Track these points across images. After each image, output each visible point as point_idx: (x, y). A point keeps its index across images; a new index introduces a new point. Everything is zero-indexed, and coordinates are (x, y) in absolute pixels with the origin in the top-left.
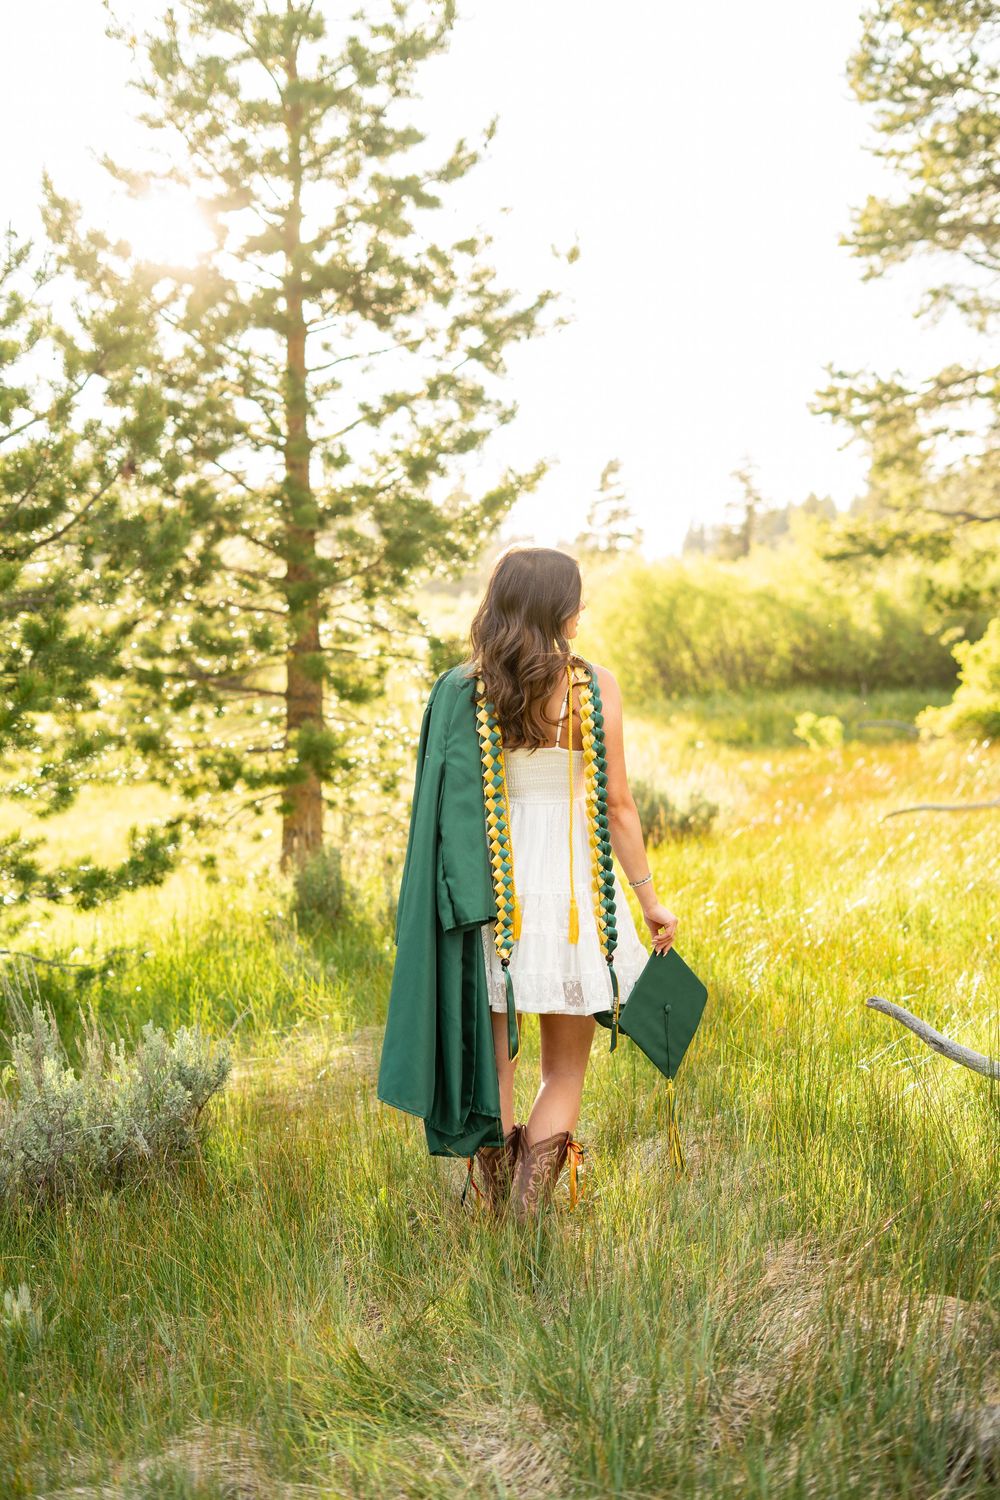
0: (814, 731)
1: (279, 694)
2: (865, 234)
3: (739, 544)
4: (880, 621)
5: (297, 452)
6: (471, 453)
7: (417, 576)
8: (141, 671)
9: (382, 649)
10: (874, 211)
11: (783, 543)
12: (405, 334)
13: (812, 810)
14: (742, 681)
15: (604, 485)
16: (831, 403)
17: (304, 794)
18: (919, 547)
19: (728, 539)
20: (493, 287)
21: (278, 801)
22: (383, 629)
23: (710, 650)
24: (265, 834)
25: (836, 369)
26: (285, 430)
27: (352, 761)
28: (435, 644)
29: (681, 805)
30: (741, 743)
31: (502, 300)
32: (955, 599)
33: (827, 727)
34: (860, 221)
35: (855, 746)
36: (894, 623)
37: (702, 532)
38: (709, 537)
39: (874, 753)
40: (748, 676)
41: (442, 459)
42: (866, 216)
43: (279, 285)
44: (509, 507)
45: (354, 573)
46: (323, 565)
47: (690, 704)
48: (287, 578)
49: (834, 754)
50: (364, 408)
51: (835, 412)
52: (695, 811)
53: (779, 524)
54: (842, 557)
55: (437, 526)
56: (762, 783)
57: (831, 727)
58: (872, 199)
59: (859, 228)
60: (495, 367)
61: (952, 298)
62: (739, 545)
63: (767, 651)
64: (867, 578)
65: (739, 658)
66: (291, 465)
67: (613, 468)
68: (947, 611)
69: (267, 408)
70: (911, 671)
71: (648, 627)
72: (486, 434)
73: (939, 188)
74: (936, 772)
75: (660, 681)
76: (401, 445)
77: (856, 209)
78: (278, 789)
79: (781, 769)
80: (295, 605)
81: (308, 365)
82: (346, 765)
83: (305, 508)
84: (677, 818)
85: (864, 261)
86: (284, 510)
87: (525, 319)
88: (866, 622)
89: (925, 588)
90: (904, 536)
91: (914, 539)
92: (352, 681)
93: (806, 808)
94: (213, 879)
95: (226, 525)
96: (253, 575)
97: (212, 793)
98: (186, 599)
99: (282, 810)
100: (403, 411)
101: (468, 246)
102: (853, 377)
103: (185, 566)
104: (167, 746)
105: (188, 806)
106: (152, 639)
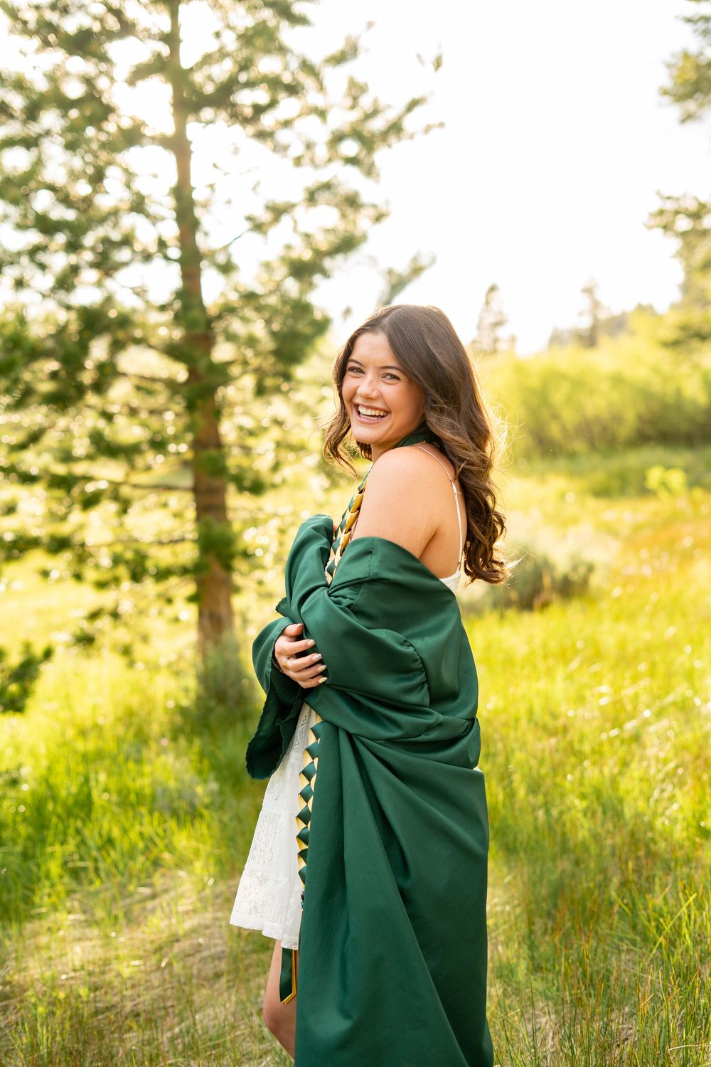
0: (663, 484)
1: (186, 489)
2: (681, 85)
3: (589, 339)
5: (191, 262)
8: (54, 476)
9: (279, 444)
10: (689, 65)
11: (624, 338)
12: (287, 148)
13: (676, 559)
14: (600, 444)
15: (487, 303)
16: (661, 221)
17: (212, 580)
19: (580, 337)
21: (190, 590)
23: (573, 420)
24: (183, 617)
25: (664, 194)
26: (175, 245)
27: (250, 551)
29: (562, 565)
30: (602, 492)
31: (374, 114)
33: (673, 479)
34: (677, 75)
35: (698, 493)
38: (566, 336)
40: (603, 440)
41: (326, 262)
42: (683, 70)
45: (245, 373)
46: (217, 368)
47: (562, 463)
48: (188, 382)
49: (682, 504)
50: (250, 219)
51: (666, 228)
52: (575, 568)
53: (618, 325)
54: (674, 343)
56: (625, 531)
57: (677, 478)
58: (686, 56)
59: (677, 81)
60: (370, 171)
62: (587, 341)
63: (618, 420)
64: (696, 359)
65: (596, 427)
66: (185, 275)
67: (492, 289)
69: (154, 222)
72: (364, 236)
75: (537, 448)
77: (674, 66)
78: (188, 579)
79: (640, 518)
80: (191, 407)
82: (246, 555)
83: (195, 313)
84: (559, 577)
85: (682, 107)
86: (177, 321)
87: (395, 128)
92: (249, 476)
93: (670, 556)
94: (130, 666)
95: (121, 335)
96: (153, 380)
97: (126, 584)
98: (89, 406)
99: (192, 599)
100: (286, 220)
101: (339, 59)
102: (677, 199)
103: (87, 377)
104: (83, 545)
105: (107, 599)
106: (64, 444)
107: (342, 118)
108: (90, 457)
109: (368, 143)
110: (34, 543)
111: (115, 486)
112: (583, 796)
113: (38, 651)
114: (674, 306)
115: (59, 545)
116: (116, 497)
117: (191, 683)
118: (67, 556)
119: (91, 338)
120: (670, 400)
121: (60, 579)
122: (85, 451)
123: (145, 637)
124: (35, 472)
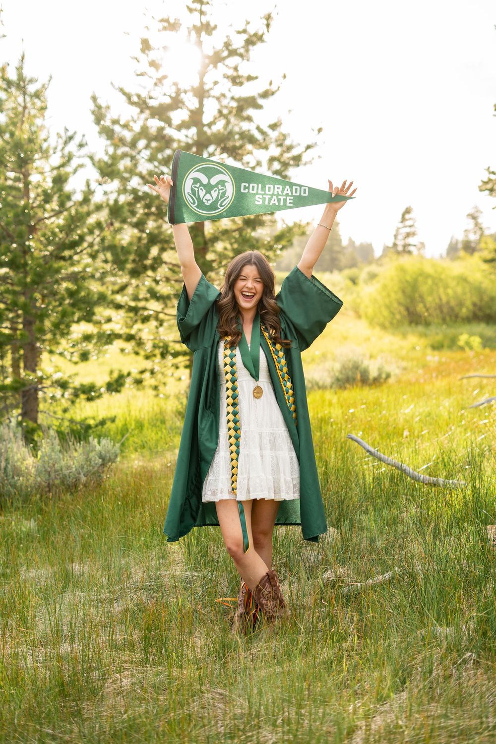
0: (468, 343)
8: (130, 306)
14: (448, 318)
15: (403, 219)
16: (489, 186)
20: (288, 142)
21: (187, 363)
23: (434, 303)
24: (183, 378)
25: (491, 170)
30: (437, 347)
31: (289, 148)
33: (474, 341)
35: (487, 350)
37: (457, 243)
38: (459, 245)
40: (450, 316)
43: (193, 142)
51: (491, 190)
52: (380, 374)
57: (476, 341)
63: (461, 304)
65: (446, 307)
67: (408, 211)
71: (404, 292)
75: (408, 318)
79: (444, 359)
83: (200, 239)
87: (298, 158)
94: (157, 396)
95: (166, 246)
97: (158, 359)
98: (148, 276)
99: (187, 367)
101: (274, 127)
103: (148, 262)
104: (140, 339)
105: (148, 364)
106: (135, 293)
107: (274, 151)
108: (146, 300)
109: (286, 165)
110: (118, 336)
111: (157, 313)
113: (125, 373)
115: (130, 338)
116: (157, 319)
118: (133, 343)
119: (152, 246)
121: (129, 353)
122: (145, 296)
123: (164, 384)
124: (123, 304)
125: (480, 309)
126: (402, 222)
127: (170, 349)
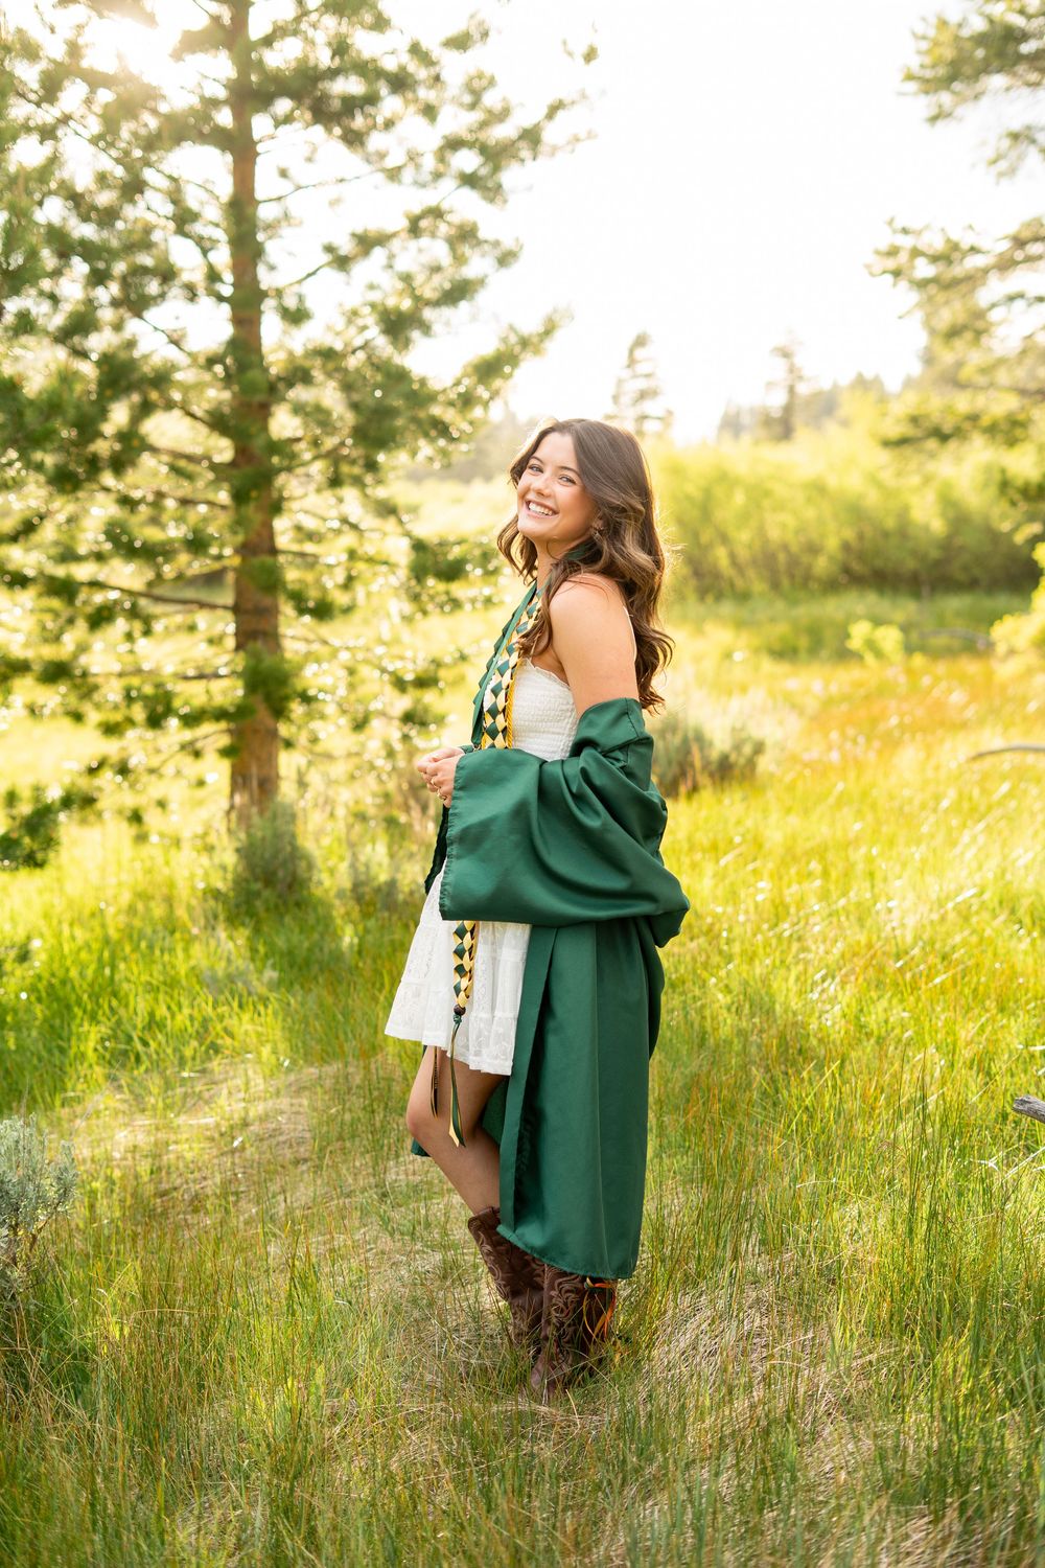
0: (870, 643)
1: (225, 608)
2: (934, 66)
3: (782, 427)
4: (943, 515)
5: (246, 305)
6: (463, 305)
7: (393, 461)
8: (51, 579)
9: (352, 555)
10: (946, 37)
11: (831, 428)
12: (382, 156)
13: (876, 744)
14: (785, 582)
15: (632, 362)
16: (891, 264)
17: (256, 731)
18: (992, 430)
19: (767, 421)
20: (491, 100)
21: (225, 741)
22: (354, 527)
23: (750, 547)
24: (210, 778)
25: (898, 225)
26: (228, 277)
27: (311, 692)
28: (419, 546)
29: (720, 741)
30: (784, 653)
31: (502, 115)
32: (1033, 492)
33: (885, 638)
34: (928, 52)
35: (918, 660)
36: (959, 519)
37: (738, 413)
38: (746, 419)
39: (941, 668)
40: (792, 576)
41: (428, 314)
42: (936, 43)
43: (222, 94)
44: (510, 376)
45: (316, 458)
46: (276, 447)
47: (727, 608)
48: (233, 464)
49: (895, 673)
50: (329, 249)
51: (897, 273)
52: (737, 747)
53: (826, 406)
54: (903, 442)
55: (420, 397)
56: (812, 705)
57: (890, 638)
58: (943, 23)
59: (928, 60)
60: (493, 196)
61: (1033, 141)
62: (778, 429)
63: (813, 549)
64: (931, 467)
65: (782, 557)
66: (237, 321)
67: (641, 341)
68: (1023, 506)
69: (205, 249)
70: (977, 572)
72: (481, 282)
73: (1022, 12)
74: (1024, 701)
75: (693, 583)
76: (375, 296)
77: (924, 38)
78: (223, 725)
79: (834, 689)
80: (240, 497)
81: (259, 195)
82: (306, 699)
83: (253, 375)
84: (714, 755)
85: (932, 99)
86: (228, 380)
87: (530, 137)
88: (928, 517)
89: (997, 477)
90: (974, 418)
91: (985, 421)
92: (313, 595)
93: (869, 740)
94: (142, 838)
95: (154, 395)
96: (190, 458)
97: (139, 731)
98: (102, 489)
99: (226, 752)
100: (378, 254)
101: (460, 43)
102: (919, 233)
103: (102, 447)
104: (85, 673)
105: (111, 747)
106: (64, 538)
108: (100, 558)
111: (134, 596)
112: (728, 989)
114: (909, 383)
115: (56, 672)
116: (134, 613)
117: (230, 858)
118: (63, 687)
120: (890, 523)
121: (53, 717)
122: (95, 548)
123: (162, 804)
124: (30, 572)
125: (861, 556)
126: (629, 366)
127: (177, 703)
